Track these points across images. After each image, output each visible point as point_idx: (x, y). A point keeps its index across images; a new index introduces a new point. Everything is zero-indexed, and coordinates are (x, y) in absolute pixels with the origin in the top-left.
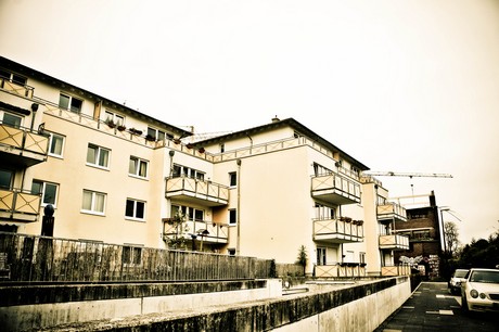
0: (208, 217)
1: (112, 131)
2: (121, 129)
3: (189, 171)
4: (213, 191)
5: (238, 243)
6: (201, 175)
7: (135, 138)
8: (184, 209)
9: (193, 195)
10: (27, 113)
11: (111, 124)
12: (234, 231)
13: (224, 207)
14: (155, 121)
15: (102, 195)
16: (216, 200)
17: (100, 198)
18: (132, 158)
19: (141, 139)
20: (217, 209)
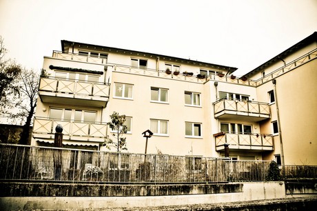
0: (256, 130)
1: (170, 76)
2: (176, 73)
3: (234, 96)
4: (253, 108)
5: (282, 150)
6: (245, 98)
7: (188, 78)
8: (233, 125)
9: (235, 113)
10: (102, 73)
11: (168, 72)
12: (277, 140)
13: (267, 120)
14: (204, 64)
15: (166, 121)
16: (258, 115)
17: (165, 124)
18: (187, 93)
19: (194, 79)
20: (262, 122)
